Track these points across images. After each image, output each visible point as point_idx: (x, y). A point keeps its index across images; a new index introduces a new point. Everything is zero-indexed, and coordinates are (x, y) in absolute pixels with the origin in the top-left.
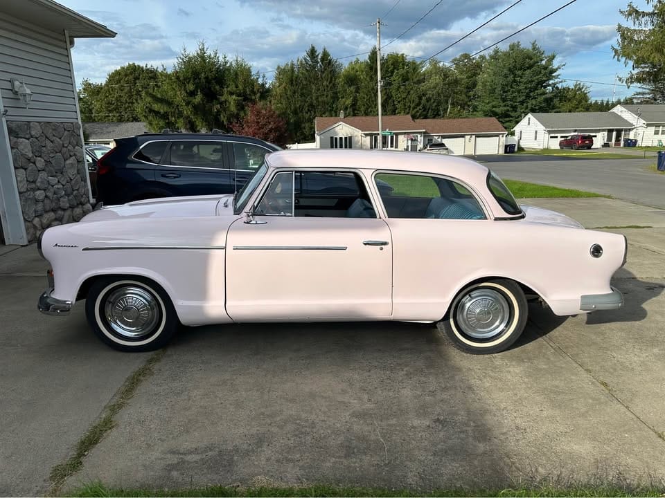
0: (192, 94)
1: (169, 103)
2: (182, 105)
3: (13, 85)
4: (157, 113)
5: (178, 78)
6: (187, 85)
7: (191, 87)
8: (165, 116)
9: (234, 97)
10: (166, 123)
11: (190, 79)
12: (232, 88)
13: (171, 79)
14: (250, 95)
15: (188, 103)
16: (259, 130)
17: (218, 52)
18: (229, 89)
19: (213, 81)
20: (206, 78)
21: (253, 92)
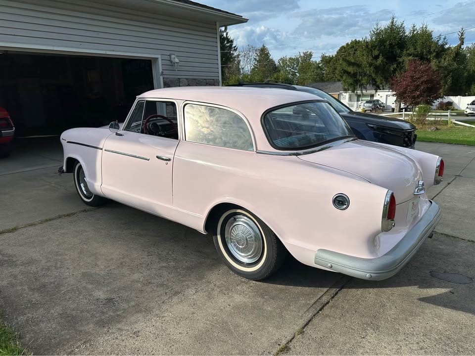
0: (376, 58)
1: (359, 66)
2: (366, 67)
3: (170, 58)
4: (349, 73)
5: (367, 46)
6: (373, 51)
7: (376, 53)
8: (354, 75)
9: (411, 58)
10: (355, 81)
11: (376, 46)
12: (412, 50)
13: (363, 48)
14: (426, 55)
15: (371, 65)
16: (411, 82)
17: (404, 23)
18: (408, 52)
19: (396, 47)
20: (391, 44)
21: (430, 53)
